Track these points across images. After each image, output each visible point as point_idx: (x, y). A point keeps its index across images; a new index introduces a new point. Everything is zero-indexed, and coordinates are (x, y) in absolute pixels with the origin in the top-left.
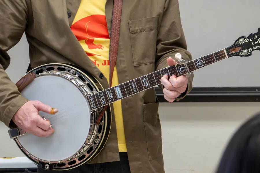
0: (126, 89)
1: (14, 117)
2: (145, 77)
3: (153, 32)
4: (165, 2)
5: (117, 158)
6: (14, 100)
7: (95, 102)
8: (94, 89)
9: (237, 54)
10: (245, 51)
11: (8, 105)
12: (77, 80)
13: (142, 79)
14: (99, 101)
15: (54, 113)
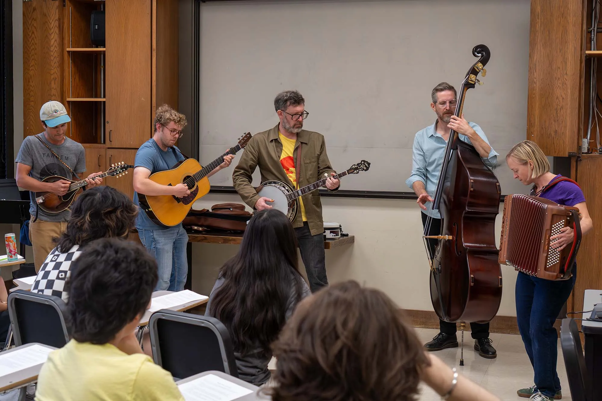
0: (303, 191)
1: (254, 205)
2: (311, 185)
3: (315, 163)
4: (321, 149)
5: (302, 225)
6: (254, 197)
7: (290, 198)
8: (290, 192)
9: (352, 173)
10: (355, 171)
11: (252, 200)
12: (282, 188)
13: (310, 186)
14: (291, 197)
15: (273, 201)
